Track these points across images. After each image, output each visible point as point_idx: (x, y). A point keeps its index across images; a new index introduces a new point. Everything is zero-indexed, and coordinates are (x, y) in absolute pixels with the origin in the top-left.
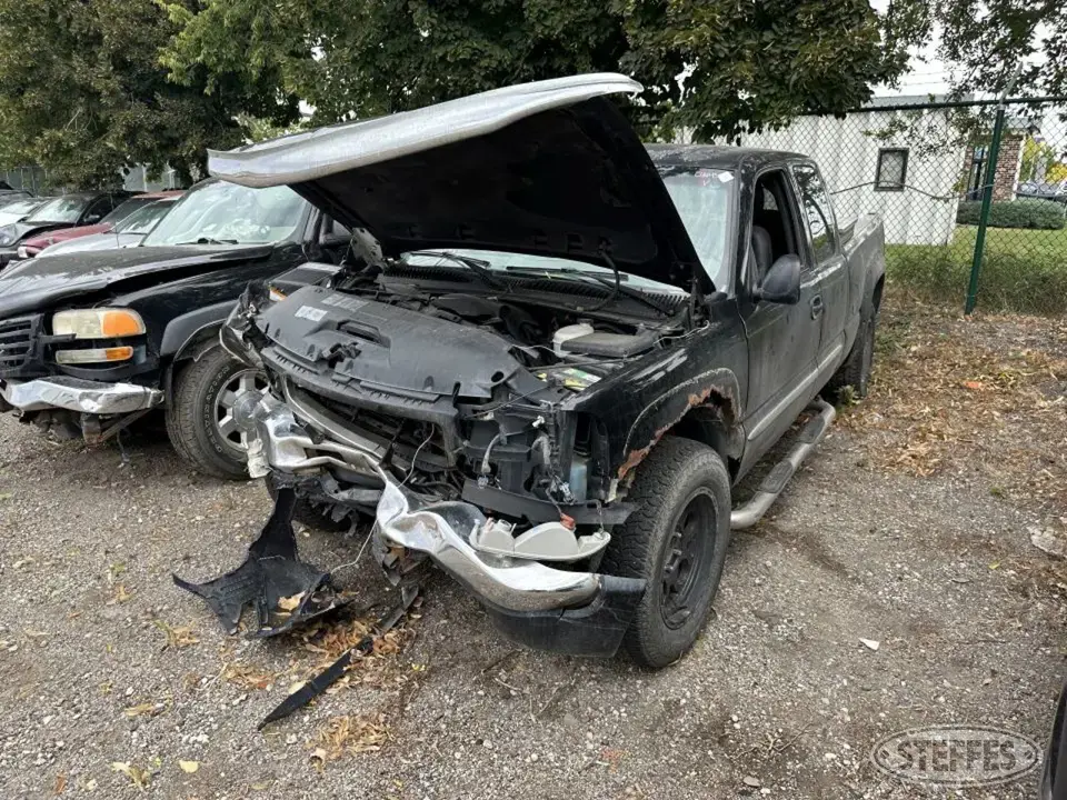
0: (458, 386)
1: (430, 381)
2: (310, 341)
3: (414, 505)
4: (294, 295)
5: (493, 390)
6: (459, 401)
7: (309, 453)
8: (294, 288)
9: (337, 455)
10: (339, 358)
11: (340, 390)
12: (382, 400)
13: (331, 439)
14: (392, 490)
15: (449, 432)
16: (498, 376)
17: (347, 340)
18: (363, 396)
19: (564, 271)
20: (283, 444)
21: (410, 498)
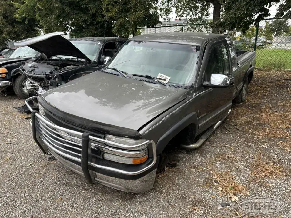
0: (46, 73)
1: (43, 72)
2: (29, 69)
3: (43, 89)
4: (28, 63)
5: (50, 73)
6: (46, 75)
7: (32, 86)
8: (29, 62)
9: (35, 86)
10: (33, 71)
11: (33, 75)
12: (37, 76)
13: (34, 84)
14: (40, 88)
15: (45, 79)
16: (51, 71)
17: (34, 68)
18: (35, 75)
19: (73, 58)
20: (28, 85)
21: (42, 89)
